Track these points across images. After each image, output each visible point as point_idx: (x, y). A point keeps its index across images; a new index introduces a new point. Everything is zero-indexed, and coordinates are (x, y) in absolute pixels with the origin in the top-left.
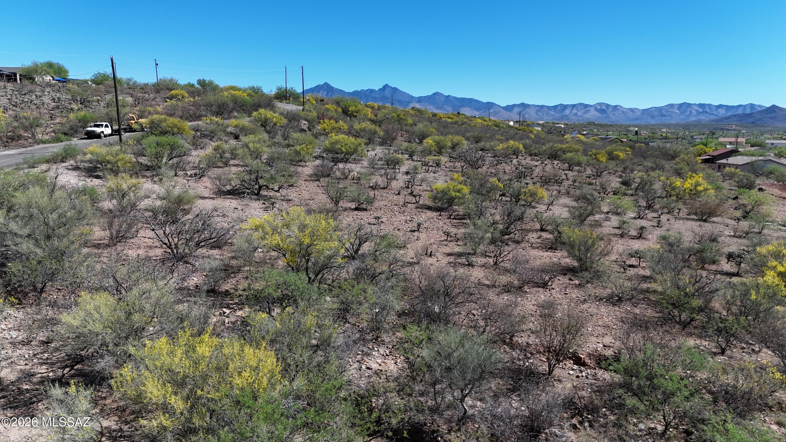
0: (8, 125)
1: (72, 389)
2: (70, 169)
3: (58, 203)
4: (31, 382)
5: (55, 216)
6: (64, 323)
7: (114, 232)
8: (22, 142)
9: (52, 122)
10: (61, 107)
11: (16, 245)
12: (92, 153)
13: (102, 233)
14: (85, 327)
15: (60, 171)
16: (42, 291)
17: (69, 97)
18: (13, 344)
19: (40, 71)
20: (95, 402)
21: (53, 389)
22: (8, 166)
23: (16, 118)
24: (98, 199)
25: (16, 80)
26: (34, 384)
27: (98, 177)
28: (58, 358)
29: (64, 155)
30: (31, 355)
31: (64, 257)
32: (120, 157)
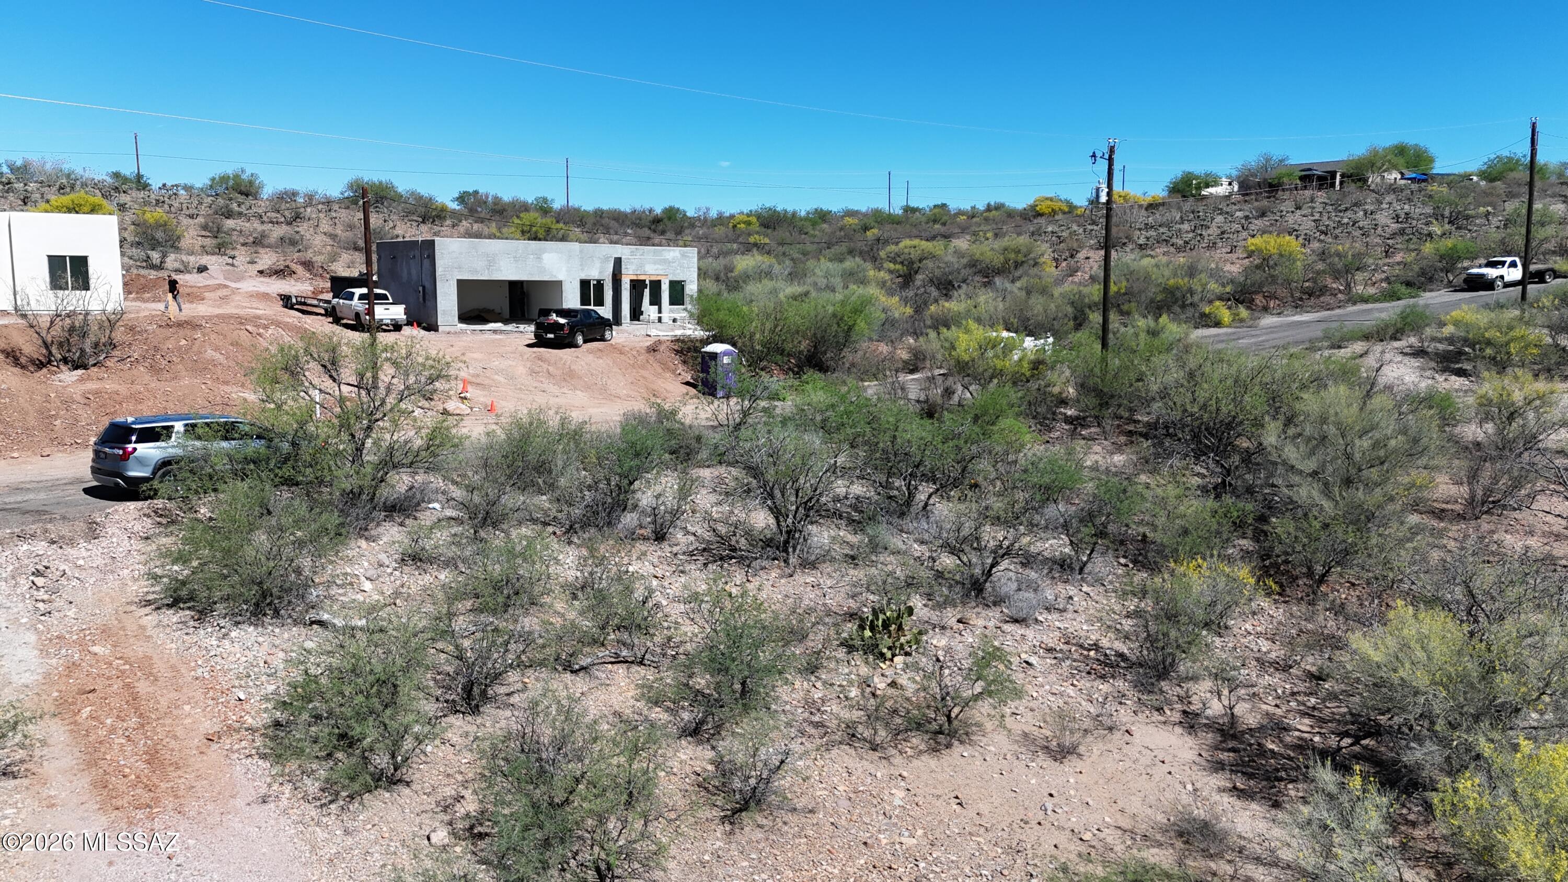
0: (1307, 267)
1: (1356, 782)
2: (1406, 354)
3: (1376, 419)
4: (1281, 741)
5: (1366, 443)
6: (1355, 652)
7: (1480, 493)
8: (1326, 299)
9: (1387, 260)
10: (1408, 231)
11: (1290, 486)
12: (1456, 323)
13: (1453, 490)
14: (1395, 671)
15: (1388, 356)
16: (1322, 580)
17: (1429, 210)
18: (1262, 663)
19: (1379, 164)
20: (1394, 824)
21: (1321, 770)
22: (1297, 343)
23: (1323, 255)
24: (1454, 417)
25: (1333, 185)
26: (1286, 746)
27: (1461, 373)
28: (1333, 713)
29: (1399, 325)
30: (1287, 692)
31: (1370, 525)
32: (1517, 333)
